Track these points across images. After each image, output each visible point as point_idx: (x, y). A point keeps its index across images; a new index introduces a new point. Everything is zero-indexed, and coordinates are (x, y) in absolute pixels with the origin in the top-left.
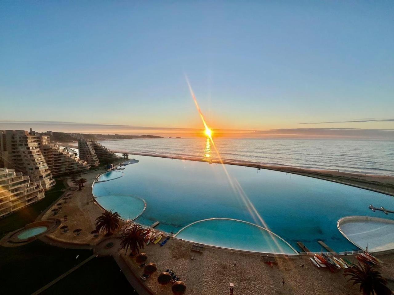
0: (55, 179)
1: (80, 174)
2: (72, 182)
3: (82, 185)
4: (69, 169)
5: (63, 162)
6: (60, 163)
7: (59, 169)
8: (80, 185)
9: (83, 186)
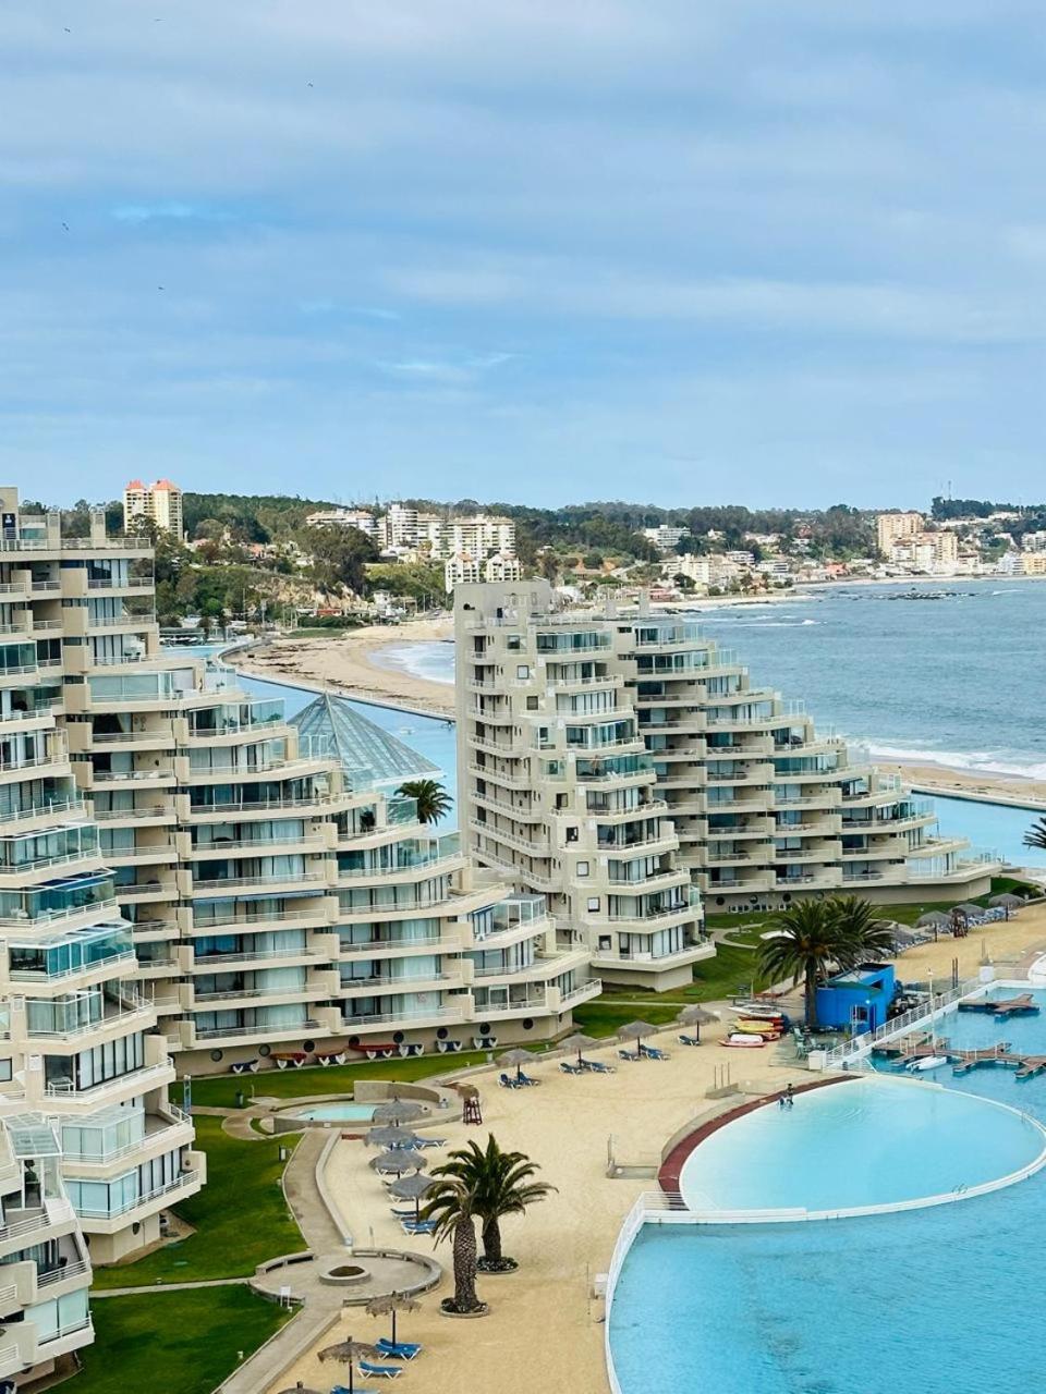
0: (198, 1121)
1: (469, 1077)
2: (378, 1180)
3: (492, 1234)
4: (339, 1003)
5: (284, 904)
6: (252, 907)
7: (239, 982)
8: (464, 1228)
9: (497, 1262)
